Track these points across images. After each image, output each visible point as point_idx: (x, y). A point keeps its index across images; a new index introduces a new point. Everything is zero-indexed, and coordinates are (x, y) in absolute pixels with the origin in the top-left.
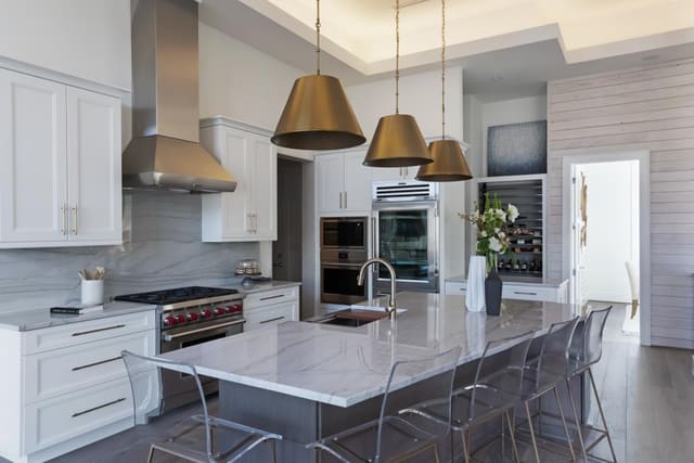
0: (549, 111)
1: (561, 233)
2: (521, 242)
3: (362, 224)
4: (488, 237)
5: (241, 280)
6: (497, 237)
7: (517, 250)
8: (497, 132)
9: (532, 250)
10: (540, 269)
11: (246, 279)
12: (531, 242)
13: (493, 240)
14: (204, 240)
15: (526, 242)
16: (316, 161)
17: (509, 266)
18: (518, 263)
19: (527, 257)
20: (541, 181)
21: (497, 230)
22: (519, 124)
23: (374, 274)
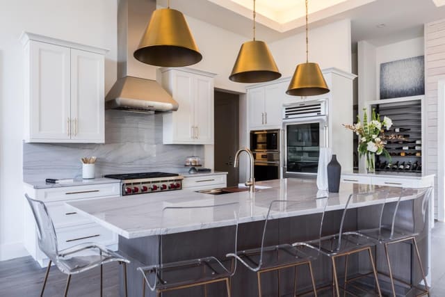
0: (425, 46)
1: (437, 141)
2: (406, 148)
3: (276, 134)
4: (366, 142)
5: (188, 170)
6: (374, 141)
7: (403, 154)
8: (387, 67)
9: (414, 154)
10: (420, 169)
11: (191, 169)
12: (414, 148)
13: (370, 144)
14: (165, 143)
15: (410, 148)
16: (248, 93)
17: (396, 167)
18: (403, 164)
19: (412, 160)
20: (420, 100)
21: (374, 136)
22: (404, 60)
23: (284, 168)
